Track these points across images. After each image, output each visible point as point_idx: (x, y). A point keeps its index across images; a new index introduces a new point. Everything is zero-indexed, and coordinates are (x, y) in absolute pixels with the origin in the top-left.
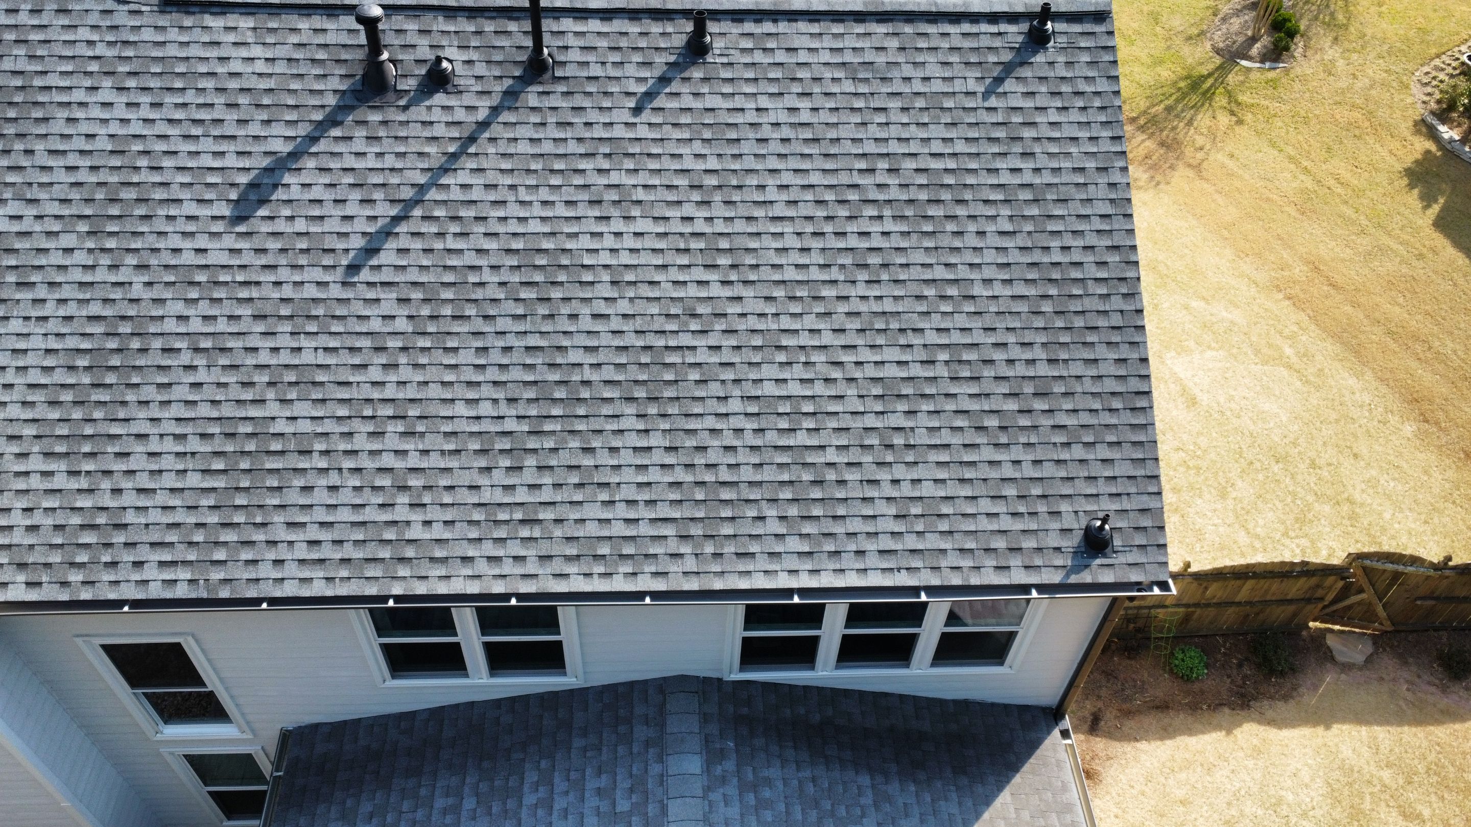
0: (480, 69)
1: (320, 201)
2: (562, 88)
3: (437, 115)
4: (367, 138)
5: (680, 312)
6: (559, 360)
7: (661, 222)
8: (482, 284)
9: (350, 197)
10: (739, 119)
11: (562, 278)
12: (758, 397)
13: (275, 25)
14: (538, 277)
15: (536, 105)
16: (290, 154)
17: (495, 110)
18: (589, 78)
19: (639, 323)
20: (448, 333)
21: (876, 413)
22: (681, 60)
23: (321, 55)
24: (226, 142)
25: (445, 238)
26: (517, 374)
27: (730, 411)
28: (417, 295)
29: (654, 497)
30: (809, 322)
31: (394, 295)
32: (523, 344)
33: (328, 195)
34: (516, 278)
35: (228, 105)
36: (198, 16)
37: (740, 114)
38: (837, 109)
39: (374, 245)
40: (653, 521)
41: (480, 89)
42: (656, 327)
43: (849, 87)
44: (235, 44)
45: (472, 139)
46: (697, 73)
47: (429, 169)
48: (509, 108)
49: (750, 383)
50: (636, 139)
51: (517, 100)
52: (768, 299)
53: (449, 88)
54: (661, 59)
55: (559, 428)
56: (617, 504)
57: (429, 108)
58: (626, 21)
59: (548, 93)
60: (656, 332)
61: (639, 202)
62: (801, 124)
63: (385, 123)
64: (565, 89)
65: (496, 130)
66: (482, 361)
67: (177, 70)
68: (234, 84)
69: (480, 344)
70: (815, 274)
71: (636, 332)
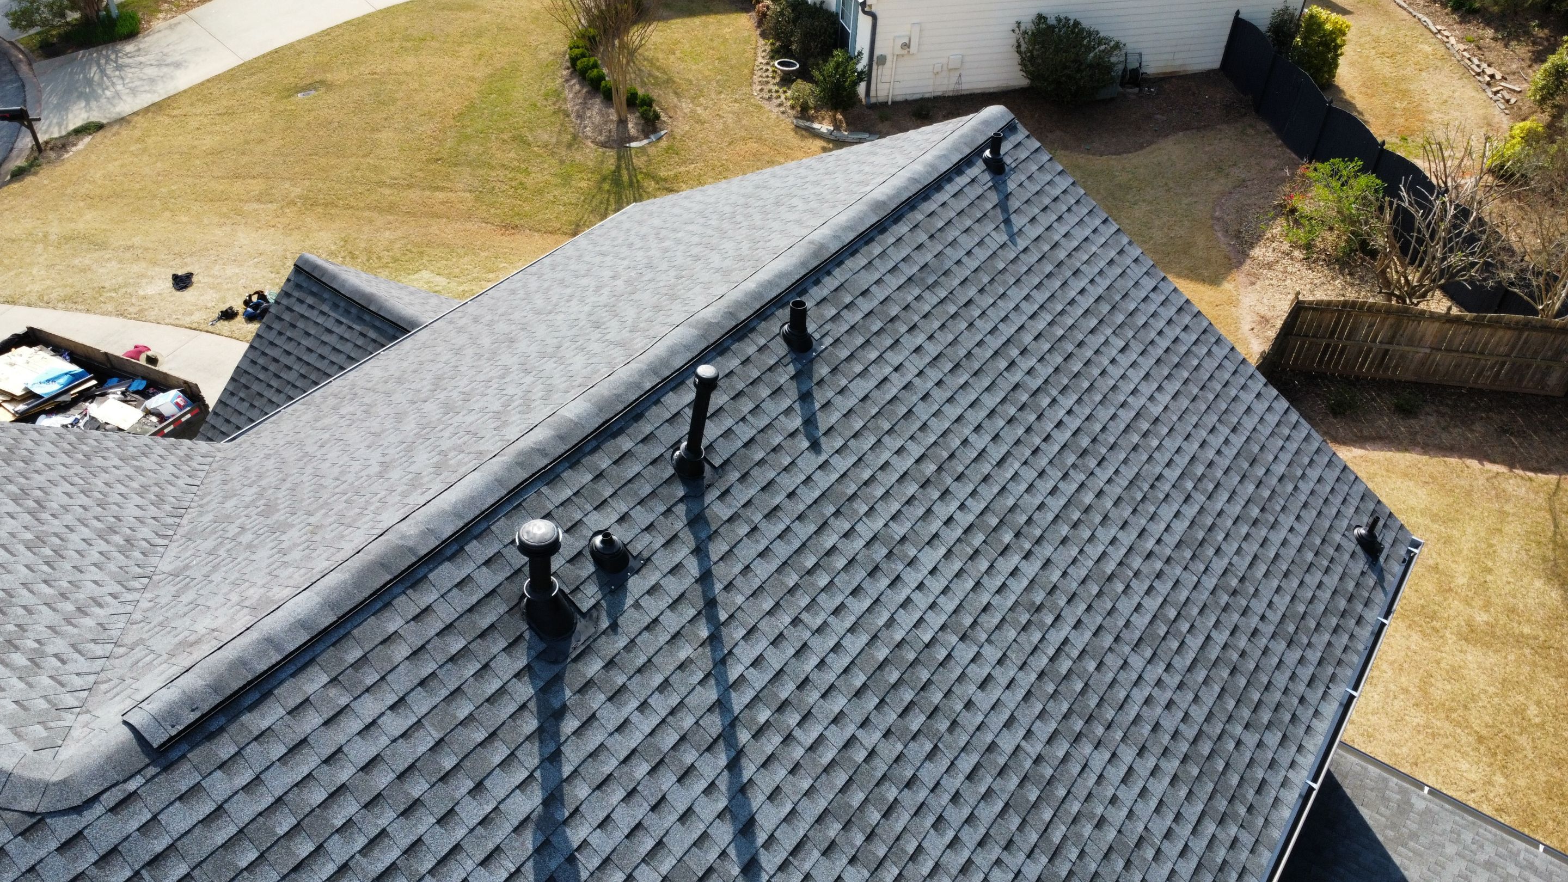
0: (642, 517)
1: (639, 826)
2: (734, 476)
3: (654, 607)
4: (610, 699)
5: (1027, 616)
6: (1001, 761)
7: (936, 542)
8: (872, 754)
9: (665, 788)
10: (892, 390)
11: (924, 675)
12: (1140, 639)
13: (358, 653)
14: (908, 696)
15: (729, 514)
16: (545, 803)
17: (700, 551)
18: (746, 445)
19: (1016, 658)
20: (898, 839)
21: (1204, 572)
22: (799, 366)
23: (456, 644)
24: (452, 864)
25: (795, 738)
26: (988, 813)
27: (1139, 671)
28: (833, 830)
29: (1175, 810)
30: (1105, 535)
31: (816, 854)
32: (961, 777)
33: (640, 810)
34: (891, 716)
35: (405, 813)
36: (233, 728)
37: (888, 385)
38: (943, 325)
39: (743, 819)
40: (1194, 831)
41: (663, 541)
42: (1029, 649)
43: (931, 299)
44: (326, 723)
45: (711, 604)
46: (823, 370)
47: (707, 676)
48: (710, 538)
49: (1125, 631)
50: (842, 476)
51: (707, 523)
52: (1064, 541)
53: (632, 563)
54: (784, 376)
55: (1064, 828)
56: (1163, 848)
57: (637, 605)
58: (719, 359)
59: (727, 492)
60: (1032, 653)
61: (904, 539)
62: (935, 359)
63: (610, 664)
64: (737, 475)
65: (722, 573)
66: (950, 834)
67: (281, 831)
68: (382, 779)
69: (931, 819)
70: (1069, 488)
71: (1021, 669)
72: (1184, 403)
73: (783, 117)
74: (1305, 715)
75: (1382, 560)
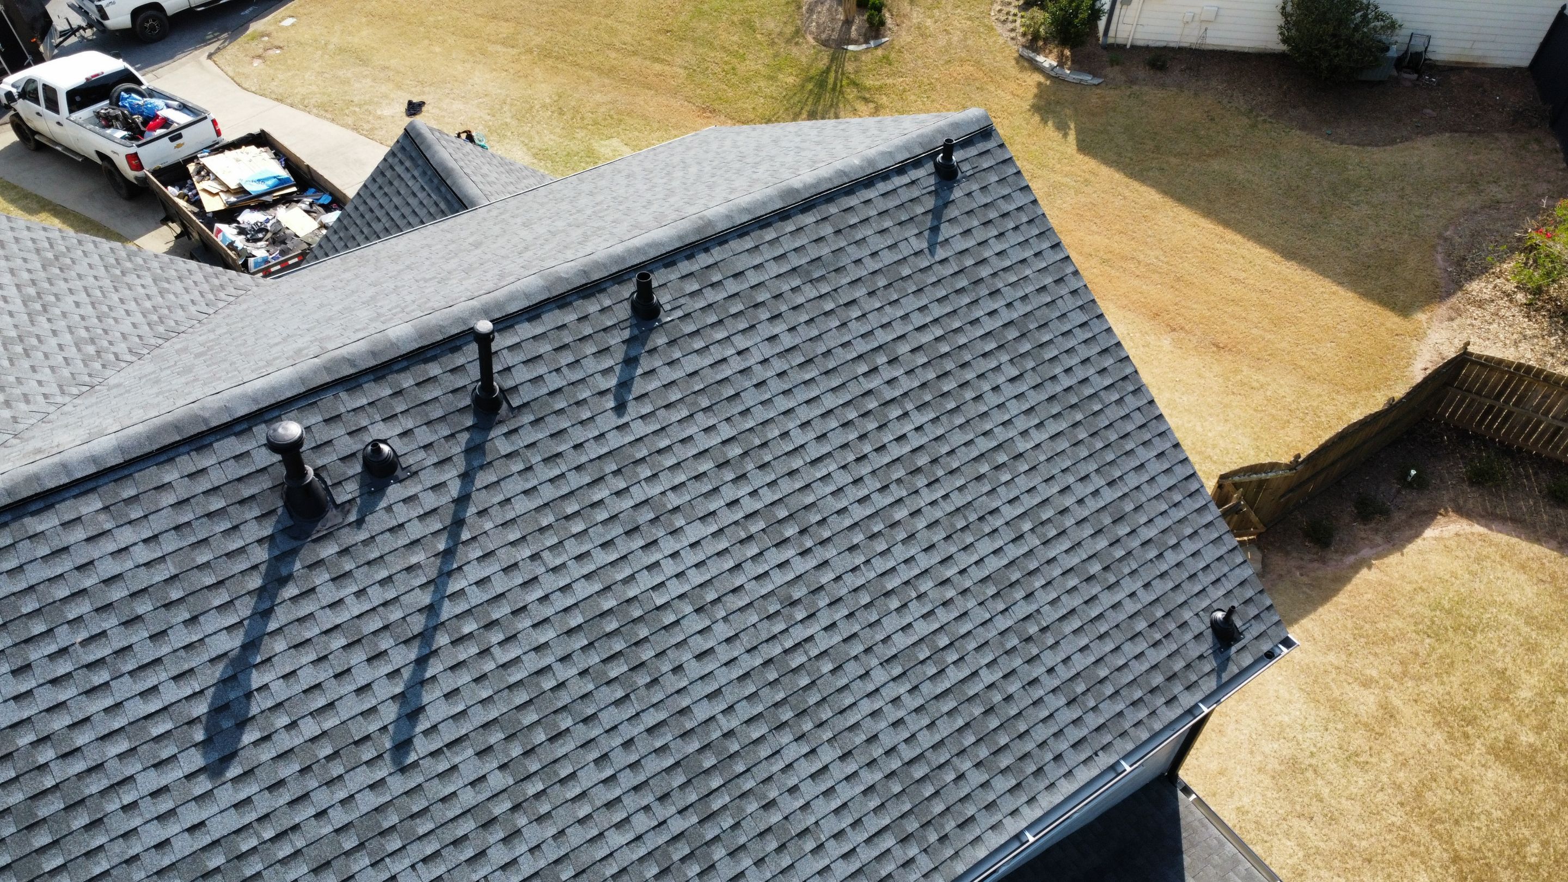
0: (423, 435)
1: (318, 686)
2: (528, 418)
3: (402, 513)
4: (333, 580)
5: (778, 607)
6: (689, 726)
7: (710, 519)
8: (561, 685)
9: (353, 663)
10: (726, 371)
11: (643, 632)
12: (895, 656)
13: (132, 492)
14: (618, 645)
15: (509, 450)
16: (244, 647)
17: (467, 477)
18: (551, 394)
19: (746, 641)
20: (555, 761)
21: (1002, 612)
22: (636, 332)
23: (216, 504)
24: (149, 672)
25: (491, 654)
26: (654, 765)
27: (878, 685)
28: (496, 737)
29: (857, 816)
30: (901, 552)
31: (470, 752)
32: (642, 728)
33: (323, 674)
34: (594, 659)
35: (126, 624)
36: (15, 526)
37: (724, 366)
38: (812, 320)
39: (413, 707)
40: (868, 841)
41: (436, 460)
42: (765, 636)
43: (810, 292)
44: (89, 540)
45: (458, 523)
46: (660, 340)
47: (429, 583)
48: (482, 467)
49: (880, 645)
50: (637, 440)
51: (484, 454)
52: (852, 549)
53: (399, 473)
54: (616, 339)
55: (727, 799)
56: (826, 845)
57: (389, 509)
58: (557, 311)
59: (515, 431)
60: (767, 641)
61: (677, 509)
62: (787, 351)
63: (345, 552)
64: (532, 418)
65: (480, 500)
66: (609, 772)
67: (25, 610)
68: (117, 593)
69: (596, 754)
70: (881, 501)
71: (748, 651)
72: (1063, 444)
73: (1011, 43)
74: (1054, 772)
75: (1234, 649)
